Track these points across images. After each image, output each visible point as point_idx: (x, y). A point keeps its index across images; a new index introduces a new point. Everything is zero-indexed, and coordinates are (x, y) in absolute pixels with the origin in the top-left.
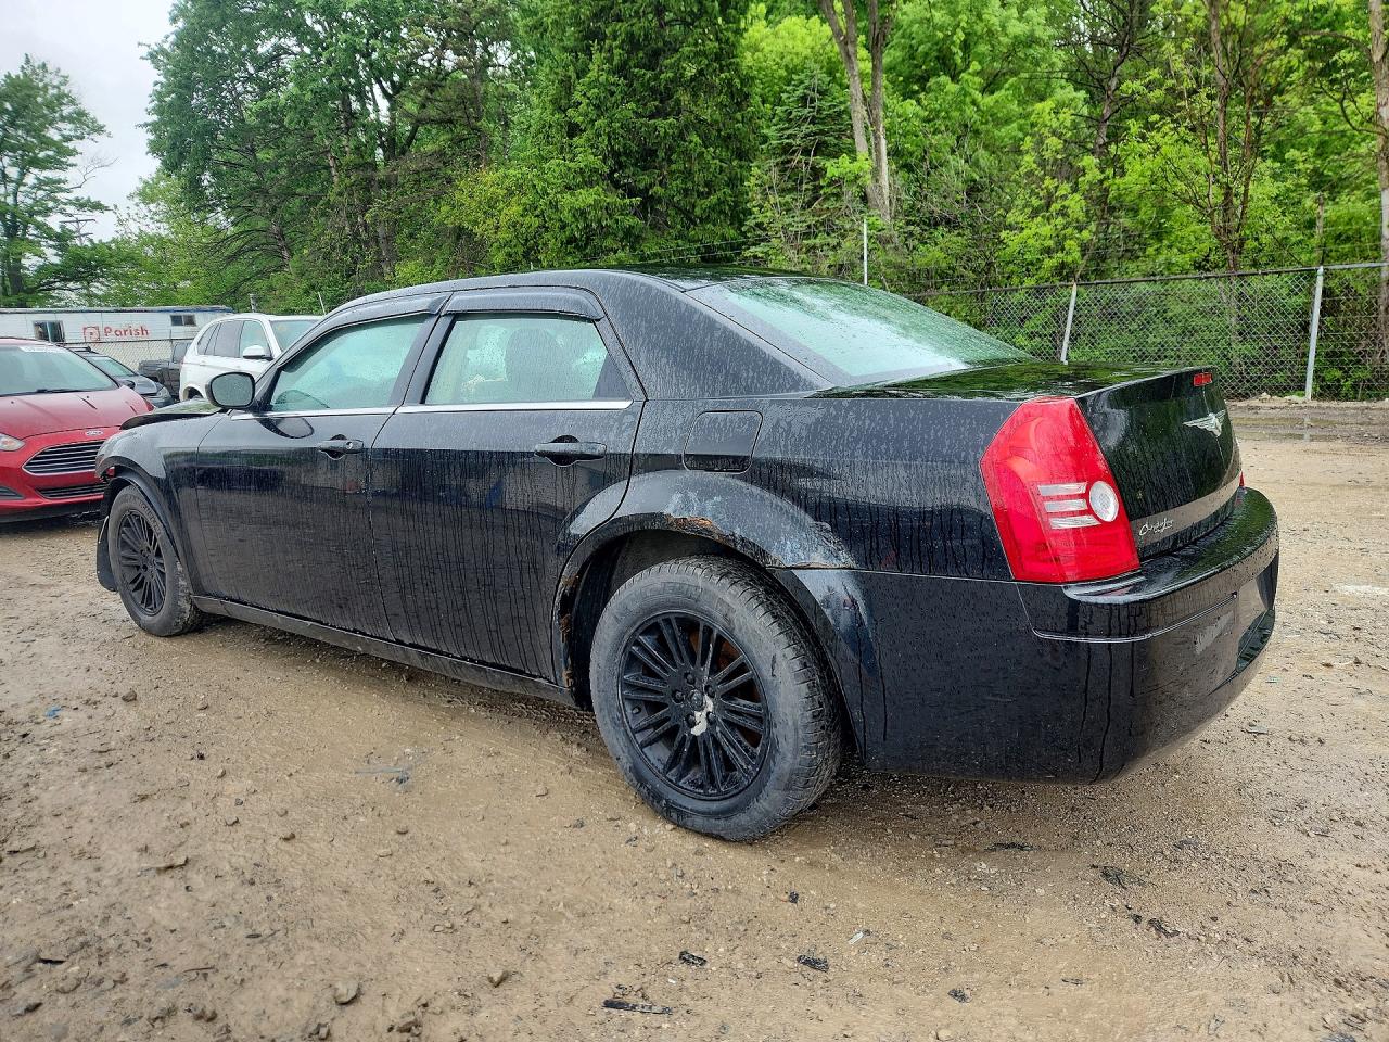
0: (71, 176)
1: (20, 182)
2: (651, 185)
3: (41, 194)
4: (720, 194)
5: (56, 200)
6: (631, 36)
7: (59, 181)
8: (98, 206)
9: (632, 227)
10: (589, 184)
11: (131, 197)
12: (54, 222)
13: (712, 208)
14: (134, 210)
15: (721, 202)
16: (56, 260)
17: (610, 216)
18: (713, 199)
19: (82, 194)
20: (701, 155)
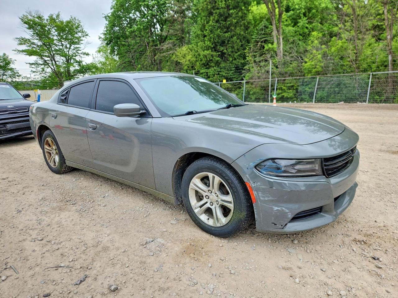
0: (81, 46)
1: (70, 48)
2: (223, 50)
3: (74, 51)
4: (241, 52)
5: (78, 53)
6: (220, 13)
7: (79, 48)
8: (88, 54)
9: (218, 60)
10: (208, 50)
11: (96, 52)
12: (78, 58)
13: (239, 55)
14: (97, 55)
15: (241, 54)
16: (78, 68)
17: (213, 57)
18: (239, 53)
19: (84, 51)
20: (236, 42)
